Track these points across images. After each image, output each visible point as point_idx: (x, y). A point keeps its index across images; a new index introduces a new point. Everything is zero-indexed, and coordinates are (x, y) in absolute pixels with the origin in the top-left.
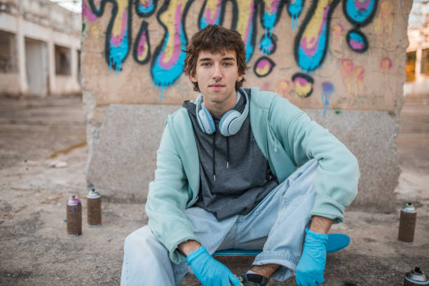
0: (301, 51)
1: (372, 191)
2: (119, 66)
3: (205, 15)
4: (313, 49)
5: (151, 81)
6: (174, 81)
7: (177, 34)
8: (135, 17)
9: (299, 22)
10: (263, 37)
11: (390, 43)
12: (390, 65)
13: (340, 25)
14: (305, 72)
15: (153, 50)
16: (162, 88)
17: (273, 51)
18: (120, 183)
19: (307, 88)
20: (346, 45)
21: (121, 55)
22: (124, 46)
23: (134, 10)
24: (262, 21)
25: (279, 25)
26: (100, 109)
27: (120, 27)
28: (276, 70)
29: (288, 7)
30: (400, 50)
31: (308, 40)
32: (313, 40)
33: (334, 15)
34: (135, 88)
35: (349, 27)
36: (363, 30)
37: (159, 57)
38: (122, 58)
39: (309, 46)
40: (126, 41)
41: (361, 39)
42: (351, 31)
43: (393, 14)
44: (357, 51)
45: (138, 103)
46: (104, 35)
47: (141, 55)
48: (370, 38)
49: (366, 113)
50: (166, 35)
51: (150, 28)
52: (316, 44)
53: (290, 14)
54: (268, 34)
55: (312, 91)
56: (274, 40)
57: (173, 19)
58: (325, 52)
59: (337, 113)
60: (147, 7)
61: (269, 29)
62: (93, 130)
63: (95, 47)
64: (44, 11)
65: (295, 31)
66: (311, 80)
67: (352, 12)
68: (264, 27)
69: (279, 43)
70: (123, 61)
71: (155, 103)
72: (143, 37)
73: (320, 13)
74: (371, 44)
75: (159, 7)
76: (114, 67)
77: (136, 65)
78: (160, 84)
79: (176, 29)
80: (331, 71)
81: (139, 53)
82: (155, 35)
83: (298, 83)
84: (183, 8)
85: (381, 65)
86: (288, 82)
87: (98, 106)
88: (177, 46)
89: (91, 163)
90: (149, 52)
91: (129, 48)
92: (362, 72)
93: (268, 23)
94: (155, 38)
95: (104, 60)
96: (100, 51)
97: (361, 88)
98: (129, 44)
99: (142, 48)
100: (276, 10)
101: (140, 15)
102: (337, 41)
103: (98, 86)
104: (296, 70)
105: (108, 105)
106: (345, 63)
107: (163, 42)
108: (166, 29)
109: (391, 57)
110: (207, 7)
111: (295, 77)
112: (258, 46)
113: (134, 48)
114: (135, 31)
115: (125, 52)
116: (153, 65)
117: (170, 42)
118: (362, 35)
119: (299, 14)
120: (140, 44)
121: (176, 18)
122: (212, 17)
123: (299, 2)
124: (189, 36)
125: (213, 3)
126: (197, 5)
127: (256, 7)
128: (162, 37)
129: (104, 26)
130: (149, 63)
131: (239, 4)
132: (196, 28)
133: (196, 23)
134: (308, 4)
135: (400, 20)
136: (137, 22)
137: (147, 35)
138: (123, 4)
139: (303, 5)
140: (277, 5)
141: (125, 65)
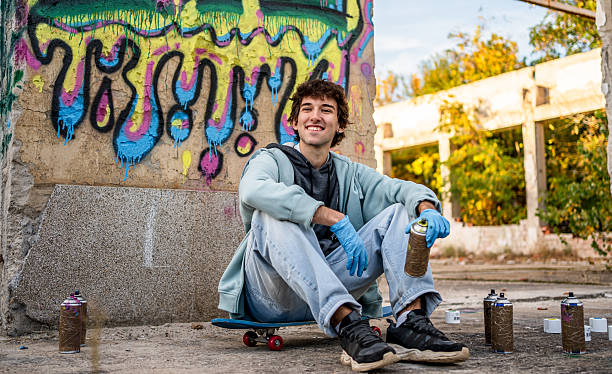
0: (282, 130)
2: (71, 132)
3: (180, 79)
5: (113, 154)
6: (144, 156)
7: (147, 97)
8: (94, 70)
9: (279, 97)
10: (244, 111)
11: (361, 127)
12: (363, 150)
15: (116, 116)
16: (128, 165)
17: (254, 127)
21: (75, 118)
22: (79, 106)
23: (93, 62)
24: (242, 93)
25: (259, 98)
26: (40, 191)
27: (74, 82)
28: (257, 149)
29: (268, 81)
30: (369, 135)
34: (92, 163)
37: (125, 125)
38: (74, 122)
40: (82, 99)
43: (362, 99)
45: (95, 184)
46: (51, 89)
47: (101, 121)
50: (134, 97)
51: (114, 86)
53: (270, 88)
54: (249, 107)
56: (255, 115)
57: (142, 79)
60: (110, 61)
61: (249, 102)
63: (37, 104)
65: (276, 107)
68: (244, 99)
69: (259, 119)
70: (76, 126)
71: (119, 185)
72: (105, 98)
75: (125, 63)
76: (64, 133)
77: (95, 132)
78: (125, 160)
79: (146, 91)
81: (98, 117)
82: (120, 97)
84: (154, 67)
85: (356, 151)
87: (37, 186)
88: (146, 113)
90: (112, 116)
91: (85, 110)
93: (249, 96)
94: (120, 100)
95: (49, 122)
96: (44, 110)
98: (86, 104)
99: (103, 111)
100: (255, 82)
101: (102, 69)
103: (39, 159)
107: (130, 106)
108: (134, 89)
109: (363, 141)
110: (183, 69)
112: (239, 121)
113: (92, 110)
114: (95, 89)
115: (80, 114)
116: (116, 135)
117: (139, 106)
119: (279, 89)
120: (101, 105)
121: (147, 78)
122: (188, 82)
123: (278, 76)
124: (162, 103)
125: (189, 65)
126: (171, 66)
127: (235, 76)
128: (129, 100)
129: (52, 78)
130: (112, 131)
131: (218, 70)
132: (170, 93)
133: (170, 86)
134: (287, 80)
135: (367, 105)
136: (97, 78)
137: (110, 95)
138: (79, 51)
139: (282, 80)
140: (257, 75)
141: (79, 131)
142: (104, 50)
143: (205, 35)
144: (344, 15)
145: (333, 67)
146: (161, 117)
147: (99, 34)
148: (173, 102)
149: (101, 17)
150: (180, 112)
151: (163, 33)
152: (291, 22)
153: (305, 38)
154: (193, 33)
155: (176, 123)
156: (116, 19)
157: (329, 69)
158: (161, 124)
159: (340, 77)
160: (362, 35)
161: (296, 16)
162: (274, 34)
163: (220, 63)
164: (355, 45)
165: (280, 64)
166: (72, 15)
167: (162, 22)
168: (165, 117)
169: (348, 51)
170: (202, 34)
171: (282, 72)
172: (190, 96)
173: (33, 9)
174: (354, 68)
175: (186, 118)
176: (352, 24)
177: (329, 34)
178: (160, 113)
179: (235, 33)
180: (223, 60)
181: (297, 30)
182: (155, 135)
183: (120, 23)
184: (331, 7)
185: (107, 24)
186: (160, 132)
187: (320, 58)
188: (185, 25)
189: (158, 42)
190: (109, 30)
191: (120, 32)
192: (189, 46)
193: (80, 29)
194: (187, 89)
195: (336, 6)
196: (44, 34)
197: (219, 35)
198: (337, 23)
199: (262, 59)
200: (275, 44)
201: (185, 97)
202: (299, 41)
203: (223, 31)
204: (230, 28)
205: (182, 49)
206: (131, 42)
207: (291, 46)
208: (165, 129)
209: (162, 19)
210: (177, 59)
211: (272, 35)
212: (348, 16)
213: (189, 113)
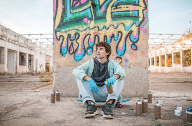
0: (118, 50)
1: (141, 92)
2: (64, 55)
3: (90, 40)
4: (122, 50)
5: (74, 59)
6: (81, 59)
9: (117, 42)
11: (143, 48)
12: (144, 54)
13: (129, 43)
14: (119, 56)
15: (74, 50)
18: (64, 91)
19: (120, 61)
20: (131, 48)
21: (65, 52)
22: (66, 49)
23: (69, 39)
25: (111, 43)
26: (58, 68)
27: (65, 44)
29: (114, 38)
30: (146, 49)
31: (120, 47)
32: (121, 47)
33: (127, 40)
34: (69, 61)
35: (132, 43)
36: (136, 44)
37: (76, 52)
39: (120, 49)
40: (67, 47)
41: (135, 46)
42: (132, 44)
43: (144, 40)
44: (134, 50)
45: (70, 66)
46: (60, 46)
47: (71, 52)
48: (138, 46)
49: (138, 68)
50: (78, 46)
51: (74, 44)
52: (122, 48)
53: (114, 40)
55: (122, 61)
57: (80, 41)
58: (125, 50)
59: (130, 68)
60: (73, 38)
62: (55, 75)
63: (57, 49)
64: (17, 38)
65: (116, 44)
66: (121, 59)
67: (132, 39)
70: (65, 54)
71: (75, 66)
72: (72, 47)
73: (123, 39)
74: (138, 48)
75: (76, 38)
76: (63, 55)
77: (70, 55)
78: (76, 60)
79: (81, 44)
80: (127, 56)
81: (70, 51)
82: (75, 46)
83: (117, 60)
84: (83, 38)
85: (141, 54)
86: (115, 59)
87: (58, 67)
88: (81, 49)
89: (55, 85)
90: (73, 51)
91: (67, 50)
92: (136, 56)
93: (108, 42)
94: (75, 47)
95: (60, 53)
96: (59, 51)
97: (136, 60)
98: (68, 48)
99: (71, 49)
100: (110, 39)
101: (71, 40)
102: (128, 47)
103: (58, 61)
104: (117, 56)
105: (61, 67)
106: (131, 53)
107: (78, 48)
108: (78, 44)
109: (144, 52)
110: (90, 38)
111: (116, 58)
113: (69, 50)
114: (69, 45)
115: (66, 51)
116: (74, 55)
117: (80, 48)
118: (135, 45)
119: (117, 40)
120: (71, 48)
121: (81, 41)
122: (92, 41)
123: (117, 36)
124: (85, 46)
125: (92, 37)
126: (88, 37)
127: (104, 38)
128: (77, 46)
129: (60, 44)
130: (73, 54)
131: (100, 37)
132: (87, 44)
133: (87, 42)
134: (120, 37)
135: (146, 41)
136: (70, 42)
137: (73, 46)
138: (66, 37)
139: (118, 37)
140: (111, 37)
141: (66, 55)
142: (71, 36)
143: (96, 29)
144: (138, 17)
145: (134, 32)
146: (85, 50)
147: (70, 32)
148: (88, 46)
149: (71, 28)
150: (90, 48)
151: (85, 30)
152: (121, 21)
153: (125, 25)
154: (93, 29)
155: (89, 51)
156: (74, 28)
157: (133, 33)
158: (85, 51)
159: (137, 34)
160: (144, 22)
161: (122, 20)
162: (116, 26)
163: (100, 35)
164: (142, 25)
165: (117, 33)
166: (64, 29)
167: (85, 27)
168: (86, 50)
169: (139, 27)
170: (95, 29)
171: (118, 35)
172: (92, 44)
173: (56, 29)
174: (141, 32)
175: (91, 49)
176: (141, 19)
177: (133, 23)
178: (85, 49)
179: (105, 27)
180: (101, 34)
181: (123, 24)
182: (84, 54)
183: (75, 29)
184: (134, 15)
185: (72, 30)
186: (85, 53)
187: (130, 30)
188: (91, 27)
189: (84, 32)
190: (72, 31)
191: (75, 31)
192: (92, 32)
193: (66, 32)
194: (91, 42)
195: (135, 15)
196: (58, 34)
197: (100, 28)
198: (135, 20)
199: (112, 32)
200: (116, 28)
201: (91, 44)
202: (123, 26)
203: (101, 27)
204: (103, 26)
205: (90, 33)
206: (78, 33)
207: (121, 28)
208: (86, 52)
209: (85, 26)
210: (89, 36)
211: (115, 26)
212: (140, 17)
213: (92, 48)
